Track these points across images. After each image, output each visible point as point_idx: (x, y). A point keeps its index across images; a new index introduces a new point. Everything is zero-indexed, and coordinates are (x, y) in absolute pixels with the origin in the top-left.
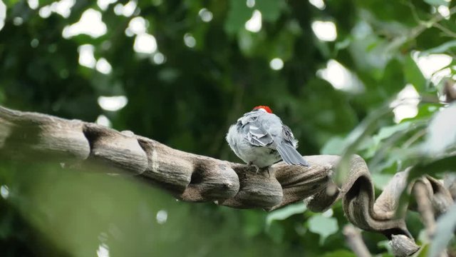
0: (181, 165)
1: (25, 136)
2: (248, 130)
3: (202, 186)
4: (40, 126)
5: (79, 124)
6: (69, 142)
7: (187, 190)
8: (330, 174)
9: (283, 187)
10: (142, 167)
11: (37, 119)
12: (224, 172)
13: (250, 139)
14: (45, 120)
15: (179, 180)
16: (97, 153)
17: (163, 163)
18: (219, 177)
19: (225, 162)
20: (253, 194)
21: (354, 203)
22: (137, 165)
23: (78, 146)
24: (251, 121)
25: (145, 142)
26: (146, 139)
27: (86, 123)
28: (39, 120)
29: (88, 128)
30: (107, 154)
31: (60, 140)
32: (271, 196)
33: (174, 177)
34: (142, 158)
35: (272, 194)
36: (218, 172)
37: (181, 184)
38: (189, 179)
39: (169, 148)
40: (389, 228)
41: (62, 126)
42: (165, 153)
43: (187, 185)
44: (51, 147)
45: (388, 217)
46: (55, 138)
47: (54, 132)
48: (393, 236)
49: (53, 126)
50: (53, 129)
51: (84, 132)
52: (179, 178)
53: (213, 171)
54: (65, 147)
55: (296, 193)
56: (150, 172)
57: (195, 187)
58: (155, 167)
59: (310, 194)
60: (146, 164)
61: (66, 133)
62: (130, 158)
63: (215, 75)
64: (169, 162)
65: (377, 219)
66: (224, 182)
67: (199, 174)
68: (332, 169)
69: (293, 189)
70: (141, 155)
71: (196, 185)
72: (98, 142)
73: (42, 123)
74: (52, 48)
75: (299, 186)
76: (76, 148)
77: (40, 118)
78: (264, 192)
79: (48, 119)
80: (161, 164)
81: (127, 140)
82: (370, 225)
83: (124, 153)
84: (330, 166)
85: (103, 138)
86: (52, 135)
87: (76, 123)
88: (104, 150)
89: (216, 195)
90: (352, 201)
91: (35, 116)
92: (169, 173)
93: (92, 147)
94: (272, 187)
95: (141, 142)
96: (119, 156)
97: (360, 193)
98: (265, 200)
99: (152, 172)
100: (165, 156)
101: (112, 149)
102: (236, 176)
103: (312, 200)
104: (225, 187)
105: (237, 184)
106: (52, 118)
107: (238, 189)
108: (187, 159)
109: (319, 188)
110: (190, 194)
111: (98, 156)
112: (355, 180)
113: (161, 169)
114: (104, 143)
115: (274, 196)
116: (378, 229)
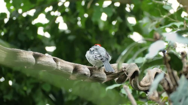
0: (69, 67)
2: (94, 53)
3: (77, 74)
4: (17, 54)
5: (31, 53)
7: (71, 76)
8: (124, 70)
9: (107, 75)
10: (54, 68)
12: (85, 69)
13: (94, 57)
14: (19, 51)
15: (68, 72)
16: (38, 63)
18: (83, 71)
19: (85, 66)
20: (95, 77)
21: (133, 81)
23: (31, 60)
24: (95, 50)
25: (56, 59)
26: (56, 58)
27: (34, 52)
28: (17, 51)
29: (35, 54)
31: (24, 58)
33: (66, 71)
34: (54, 65)
36: (83, 69)
37: (69, 74)
38: (72, 72)
39: (65, 61)
40: (146, 90)
41: (25, 53)
42: (63, 63)
43: (71, 74)
44: (21, 61)
45: (146, 86)
47: (22, 56)
48: (148, 92)
49: (22, 54)
51: (33, 55)
53: (80, 69)
55: (111, 77)
56: (57, 69)
57: (74, 75)
58: (59, 68)
59: (117, 77)
60: (56, 67)
61: (27, 56)
62: (50, 64)
63: (89, 37)
64: (64, 66)
65: (142, 86)
66: (85, 73)
67: (76, 70)
69: (111, 76)
70: (54, 63)
73: (18, 52)
74: (28, 28)
75: (113, 74)
76: (30, 61)
78: (99, 77)
80: (62, 67)
81: (49, 58)
82: (140, 89)
83: (48, 63)
84: (124, 67)
85: (40, 57)
86: (22, 57)
88: (41, 62)
89: (82, 78)
90: (133, 80)
91: (15, 50)
92: (64, 70)
93: (36, 61)
94: (103, 75)
95: (54, 59)
96: (46, 64)
97: (136, 77)
98: (100, 79)
99: (58, 70)
101: (43, 61)
102: (89, 71)
104: (85, 74)
105: (90, 74)
106: (22, 51)
107: (90, 75)
108: (71, 65)
109: (120, 75)
110: (72, 77)
111: (38, 64)
112: (133, 72)
113: (62, 69)
114: (40, 59)
115: (103, 78)
116: (142, 90)
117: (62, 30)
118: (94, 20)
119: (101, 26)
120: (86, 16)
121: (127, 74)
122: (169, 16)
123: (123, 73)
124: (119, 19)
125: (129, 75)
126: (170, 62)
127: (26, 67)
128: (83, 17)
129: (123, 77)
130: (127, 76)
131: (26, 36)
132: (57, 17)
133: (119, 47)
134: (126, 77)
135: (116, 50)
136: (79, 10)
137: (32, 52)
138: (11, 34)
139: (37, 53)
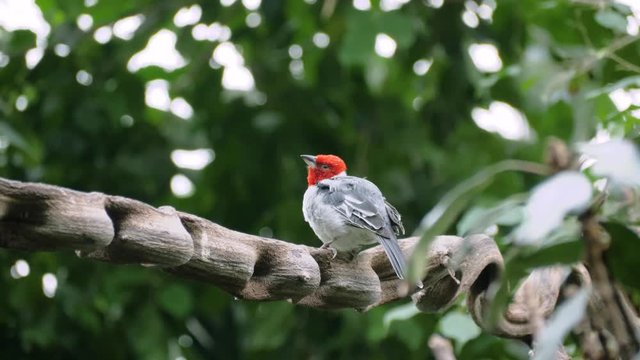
0: (241, 251)
1: (27, 215)
3: (270, 279)
4: (47, 202)
6: (86, 222)
7: (249, 285)
8: (445, 261)
9: (382, 279)
10: (185, 254)
11: (41, 192)
12: (299, 260)
14: (53, 193)
15: (238, 272)
16: (124, 237)
17: (216, 249)
18: (294, 267)
19: (301, 247)
20: (340, 289)
21: (481, 300)
22: (179, 252)
23: (98, 227)
25: (192, 221)
26: (193, 217)
27: (110, 196)
28: (45, 193)
29: (113, 203)
30: (138, 238)
31: (73, 220)
32: (364, 292)
33: (231, 268)
34: (185, 243)
35: (366, 288)
36: (292, 260)
37: (241, 277)
38: (251, 270)
39: (225, 228)
41: (76, 200)
42: (219, 235)
43: (248, 279)
44: (61, 229)
46: (67, 217)
47: (65, 210)
49: (64, 202)
50: (63, 205)
51: (107, 209)
52: (237, 269)
53: (283, 259)
54: (80, 229)
56: (197, 260)
57: (260, 281)
58: (205, 255)
60: (191, 251)
61: (82, 210)
62: (168, 242)
64: (224, 248)
65: (513, 321)
66: (299, 274)
67: (265, 264)
68: (449, 254)
69: (396, 282)
70: (184, 238)
71: (261, 278)
72: (127, 222)
73: (48, 198)
74: (111, 86)
76: (95, 230)
77: (46, 190)
78: (355, 287)
79: (57, 191)
80: (213, 250)
81: (166, 218)
82: (504, 330)
83: (160, 236)
84: (446, 252)
85: (132, 216)
86: (62, 213)
87: (96, 197)
88: (133, 232)
89: (289, 291)
90: (479, 297)
91: (38, 189)
92: (223, 262)
93: (117, 228)
94: (366, 279)
95: (184, 221)
96: (154, 240)
98: (356, 296)
99: (200, 261)
100: (218, 239)
101: (145, 231)
102: (316, 265)
103: (422, 297)
104: (300, 280)
105: (317, 276)
106: (63, 190)
107: (318, 282)
108: (248, 244)
109: (432, 280)
110: (253, 290)
111: (126, 241)
112: (482, 268)
113: (214, 257)
114: (134, 222)
115: (368, 292)
116: (515, 334)
117: (233, 91)
118: (346, 58)
119: (376, 77)
120: (321, 40)
121: (459, 275)
122: (619, 53)
123: (443, 274)
124: (439, 52)
125: (464, 278)
126: (606, 256)
127: (78, 253)
128: (310, 48)
129: (443, 286)
130: (458, 286)
131: (102, 113)
132: (216, 44)
133: (437, 157)
134: (454, 287)
135: (427, 169)
136: (295, 22)
137: (100, 197)
138: (51, 106)
139: (120, 199)
